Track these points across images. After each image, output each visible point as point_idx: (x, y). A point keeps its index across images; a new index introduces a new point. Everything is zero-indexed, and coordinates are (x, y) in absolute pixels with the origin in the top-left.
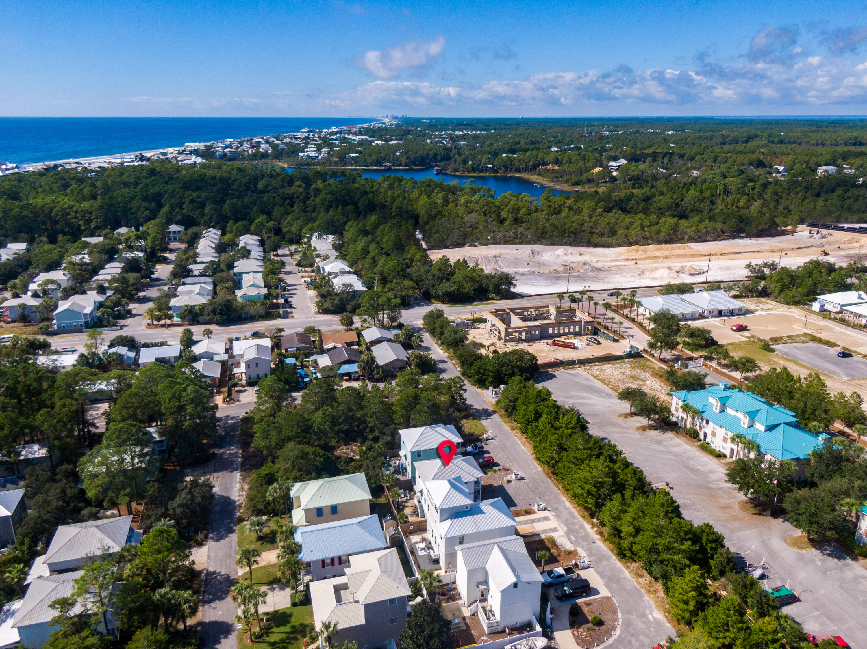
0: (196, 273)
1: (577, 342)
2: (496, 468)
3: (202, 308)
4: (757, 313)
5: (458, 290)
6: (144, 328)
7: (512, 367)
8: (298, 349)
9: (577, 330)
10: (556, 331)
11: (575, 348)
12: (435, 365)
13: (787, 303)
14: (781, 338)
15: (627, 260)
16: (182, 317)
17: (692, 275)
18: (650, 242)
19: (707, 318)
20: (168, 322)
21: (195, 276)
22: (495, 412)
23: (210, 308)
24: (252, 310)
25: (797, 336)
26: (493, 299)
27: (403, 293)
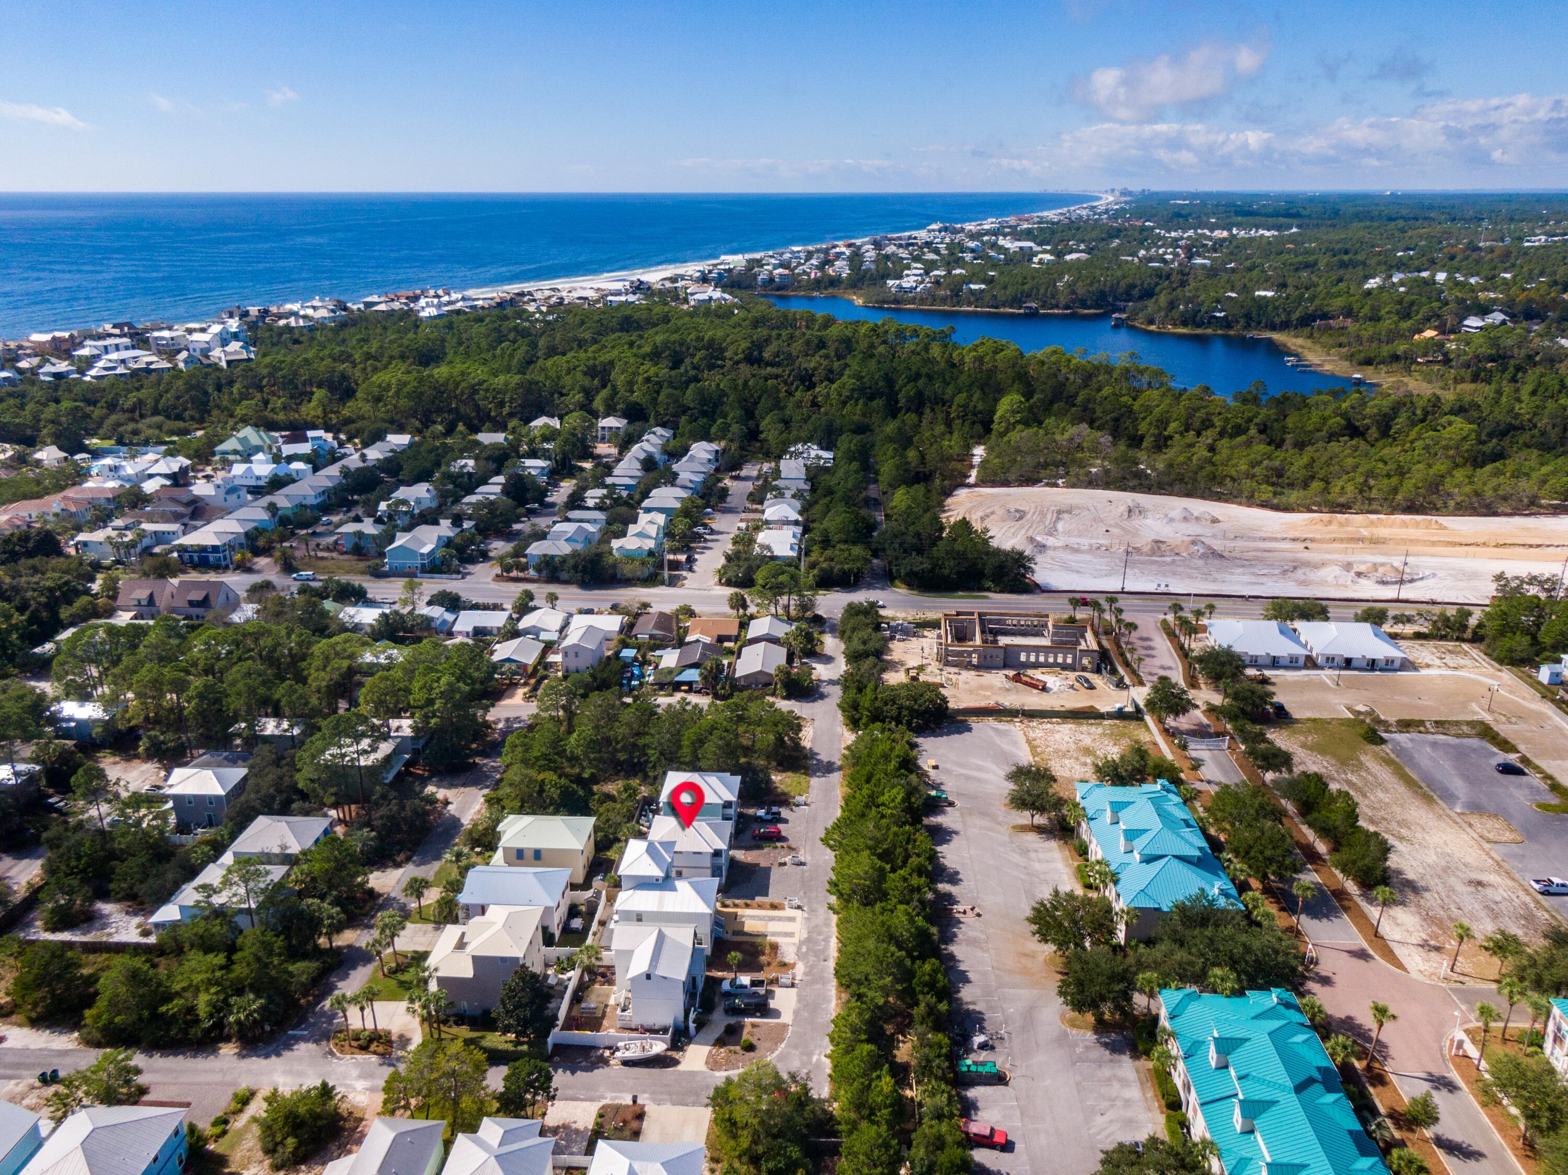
0: (590, 503)
1: (1052, 680)
2: (779, 844)
3: (564, 559)
4: (1424, 672)
5: (932, 571)
6: (489, 579)
7: (900, 708)
8: (652, 637)
9: (1069, 661)
10: (1033, 659)
11: (1044, 689)
12: (818, 686)
13: (1501, 662)
14: (1422, 723)
15: (1294, 540)
16: (538, 569)
17: (1383, 583)
18: (1375, 506)
19: (1322, 668)
20: (521, 575)
21: (589, 509)
22: (840, 768)
23: (571, 562)
24: (627, 570)
25: (1457, 723)
26: (989, 590)
27: (846, 567)
